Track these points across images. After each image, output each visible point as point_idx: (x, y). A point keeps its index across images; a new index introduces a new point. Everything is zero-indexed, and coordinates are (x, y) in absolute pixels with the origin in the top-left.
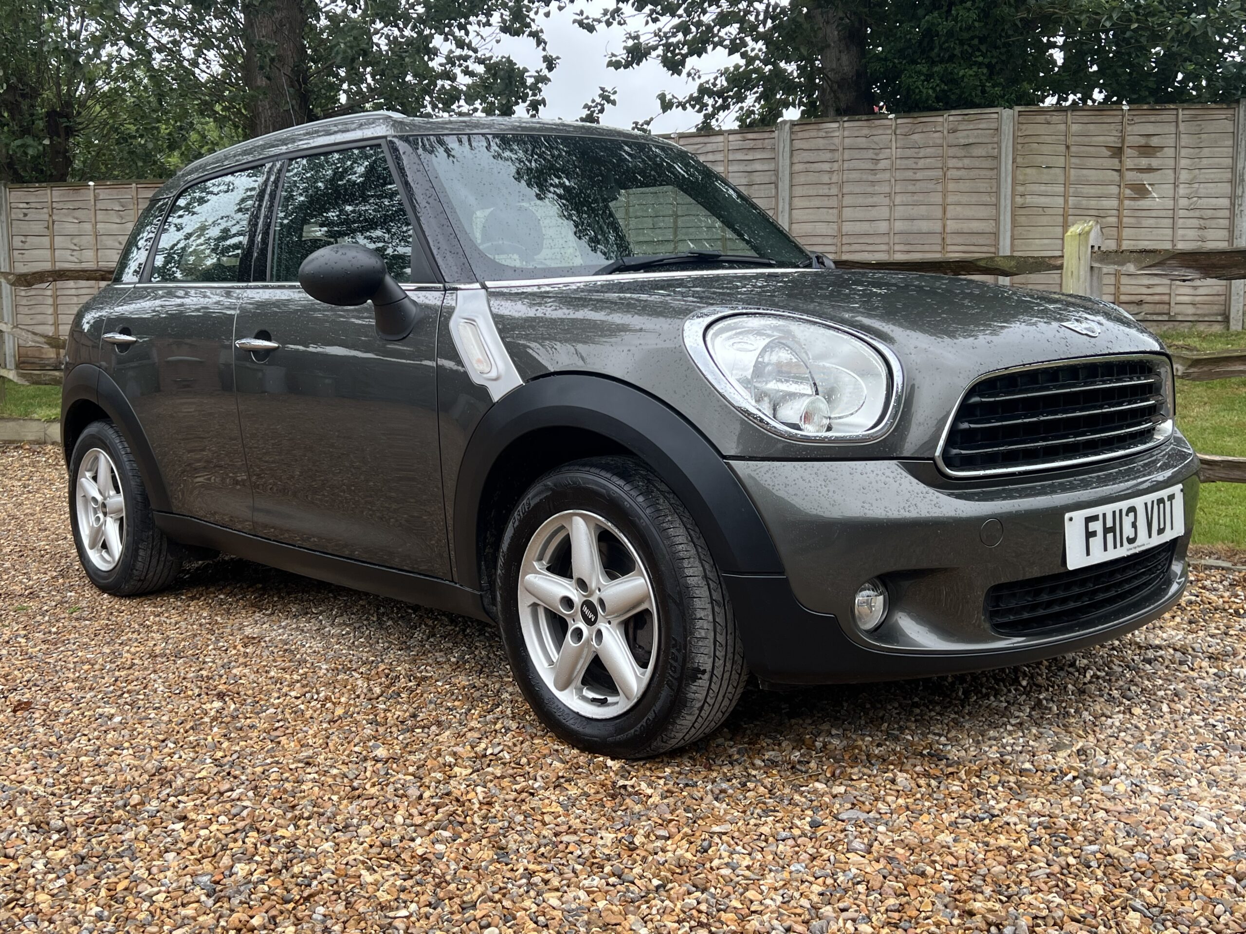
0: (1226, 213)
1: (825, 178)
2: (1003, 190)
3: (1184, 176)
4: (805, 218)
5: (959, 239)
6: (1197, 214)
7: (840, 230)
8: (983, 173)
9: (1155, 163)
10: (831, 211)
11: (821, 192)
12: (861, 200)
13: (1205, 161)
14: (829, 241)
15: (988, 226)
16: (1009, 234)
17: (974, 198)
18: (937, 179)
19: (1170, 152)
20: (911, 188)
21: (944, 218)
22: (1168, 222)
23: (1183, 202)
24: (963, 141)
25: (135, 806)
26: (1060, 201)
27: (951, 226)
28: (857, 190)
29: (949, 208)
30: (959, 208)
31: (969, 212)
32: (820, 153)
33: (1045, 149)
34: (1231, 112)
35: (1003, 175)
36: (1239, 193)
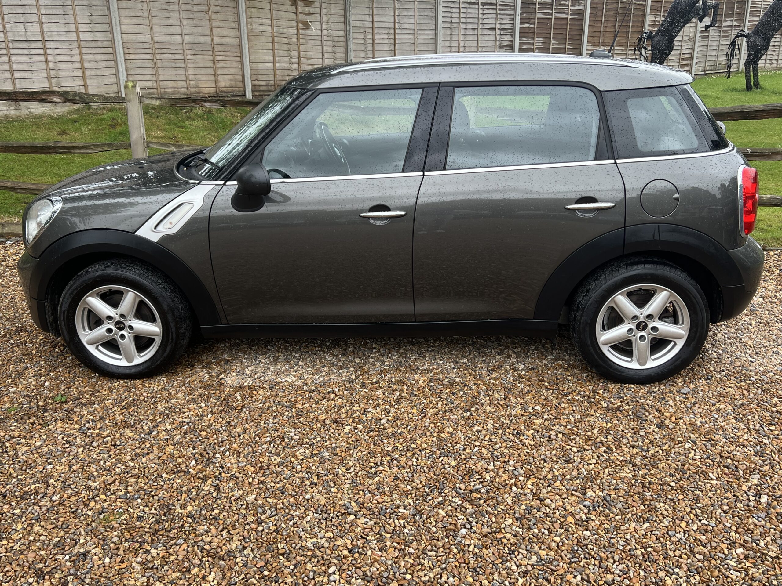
0: (342, 39)
1: (139, 6)
2: (241, 21)
3: (325, 18)
4: (130, 30)
5: (221, 48)
6: (331, 39)
7: (153, 39)
8: (230, 9)
9: (312, 10)
10: (145, 27)
11: (138, 14)
12: (163, 21)
13: (333, 11)
14: (147, 46)
15: (235, 41)
16: (247, 46)
17: (226, 24)
18: (206, 11)
19: (317, 5)
20: (191, 16)
21: (211, 36)
22: (319, 43)
23: (325, 32)
26: (269, 28)
27: (216, 40)
28: (160, 15)
29: (214, 29)
30: (219, 29)
31: (225, 32)
35: (241, 12)
36: (348, 29)
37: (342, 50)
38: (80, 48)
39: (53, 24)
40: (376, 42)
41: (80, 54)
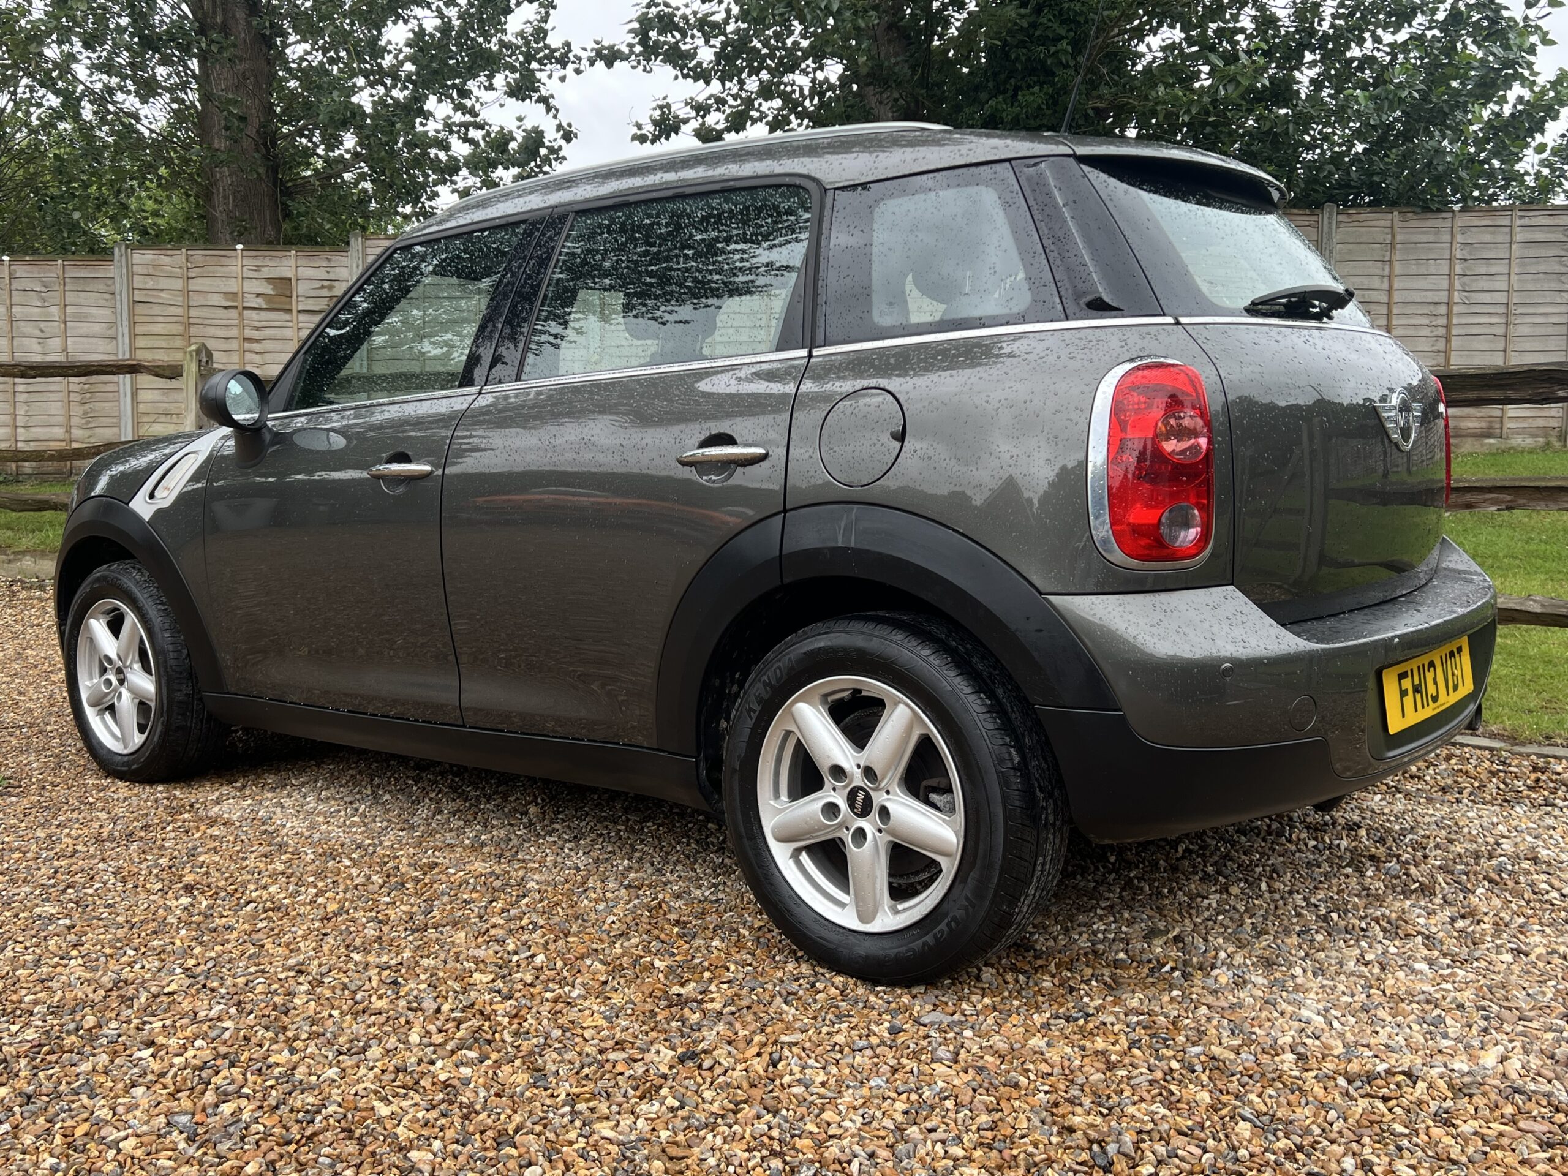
25: (90, 1030)
34: (1315, 218)
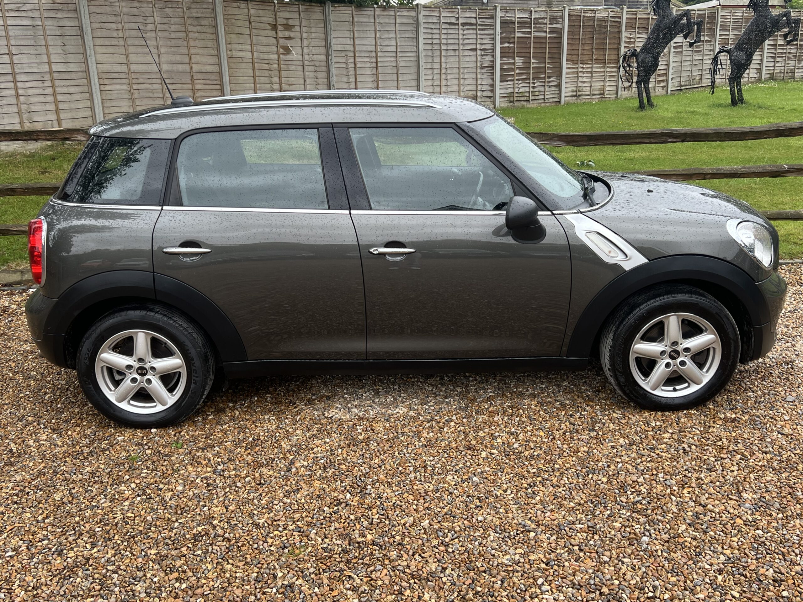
0: (324, 64)
1: (115, 34)
2: (221, 47)
3: (305, 43)
4: (105, 60)
5: (200, 76)
6: (313, 63)
7: (129, 69)
8: (209, 36)
9: (292, 34)
10: (121, 56)
11: (113, 43)
12: (139, 50)
13: (313, 35)
14: (123, 76)
15: (215, 69)
16: (227, 73)
17: (205, 51)
18: (184, 38)
19: (297, 29)
20: (169, 43)
21: (190, 64)
22: (300, 68)
23: (306, 57)
24: (195, 15)
26: (250, 54)
27: (195, 68)
28: (137, 43)
29: (192, 56)
30: (198, 57)
31: (204, 59)
32: (109, 16)
33: (239, 23)
34: (321, 8)
35: (220, 38)
36: (330, 53)
37: (325, 75)
38: (52, 80)
39: (24, 56)
40: (358, 65)
41: (53, 86)
